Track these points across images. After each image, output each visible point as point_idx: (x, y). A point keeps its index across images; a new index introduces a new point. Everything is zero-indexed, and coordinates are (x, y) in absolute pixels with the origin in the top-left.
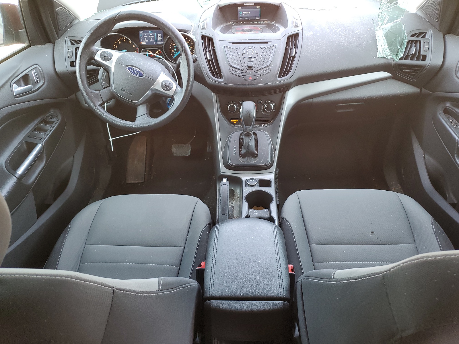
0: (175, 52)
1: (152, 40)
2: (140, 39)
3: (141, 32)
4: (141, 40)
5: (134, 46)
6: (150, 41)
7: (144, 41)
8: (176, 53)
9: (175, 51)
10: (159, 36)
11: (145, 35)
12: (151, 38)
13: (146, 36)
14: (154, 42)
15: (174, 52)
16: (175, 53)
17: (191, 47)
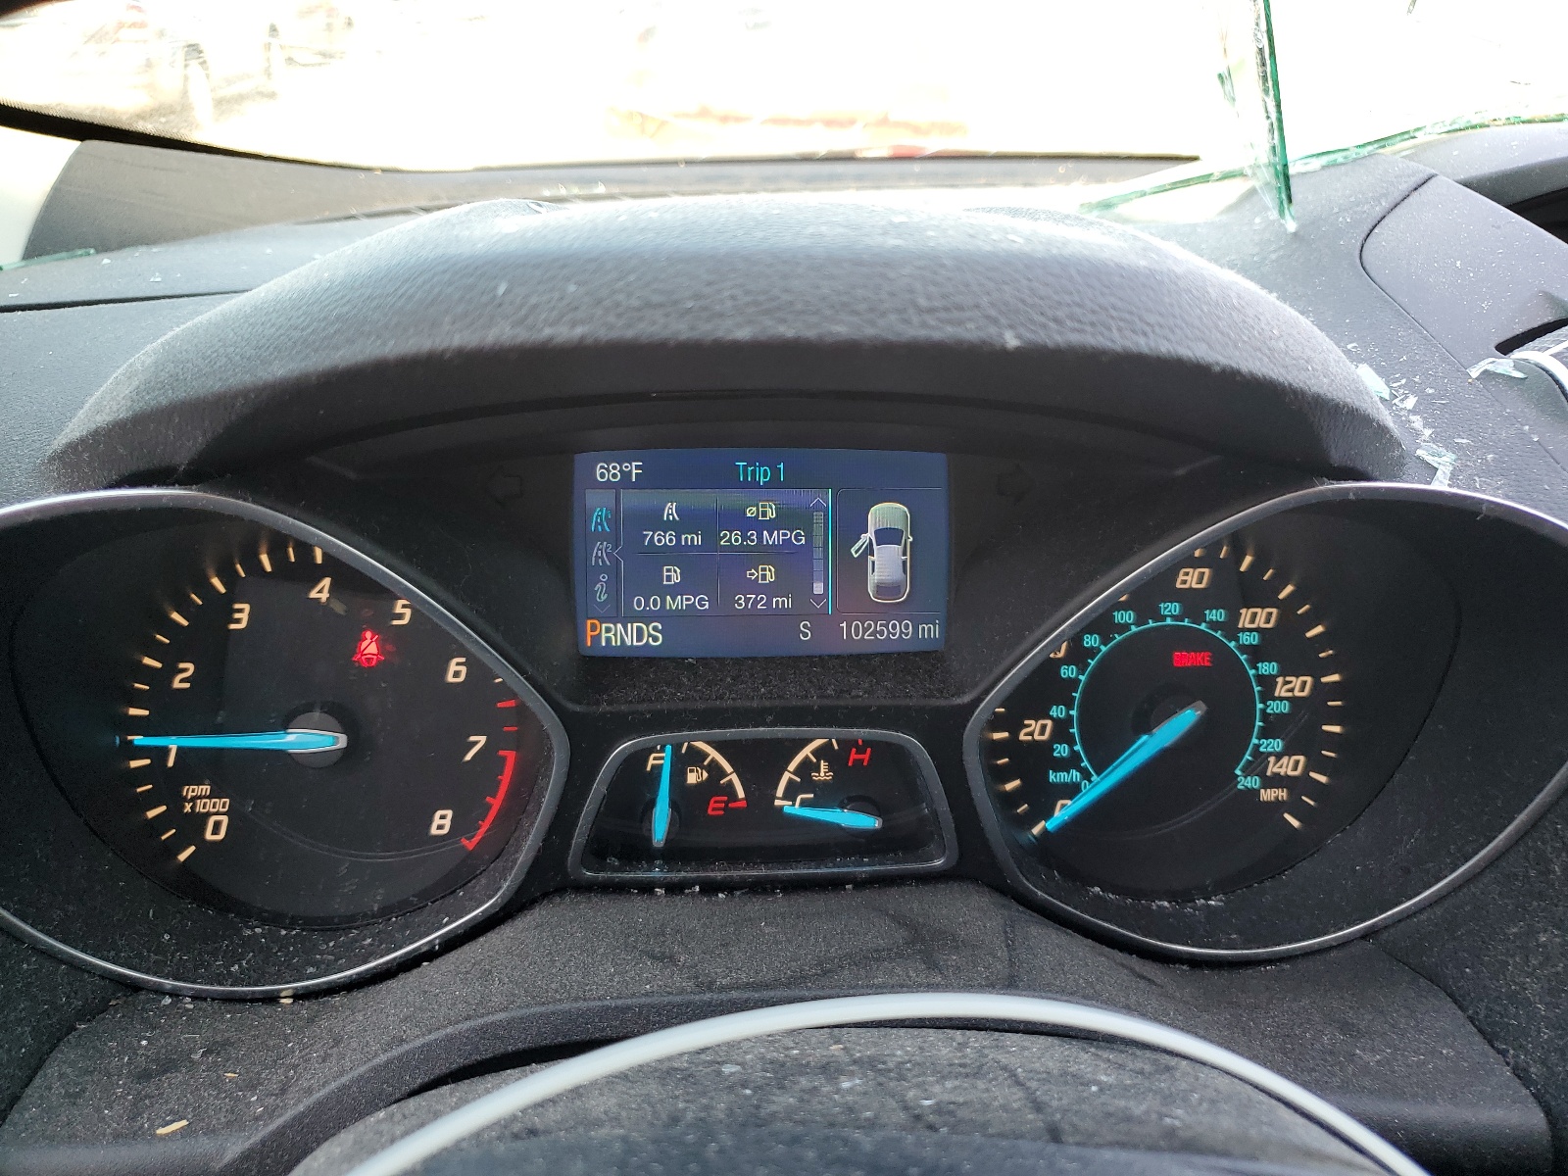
0: (1061, 750)
1: (771, 590)
2: (578, 576)
3: (607, 471)
4: (601, 592)
5: (456, 671)
6: (741, 602)
7: (638, 603)
8: (1072, 762)
9: (1061, 731)
10: (886, 536)
11: (670, 511)
12: (765, 554)
13: (679, 528)
14: (791, 617)
15: (1046, 748)
16: (1064, 765)
17: (1296, 682)
